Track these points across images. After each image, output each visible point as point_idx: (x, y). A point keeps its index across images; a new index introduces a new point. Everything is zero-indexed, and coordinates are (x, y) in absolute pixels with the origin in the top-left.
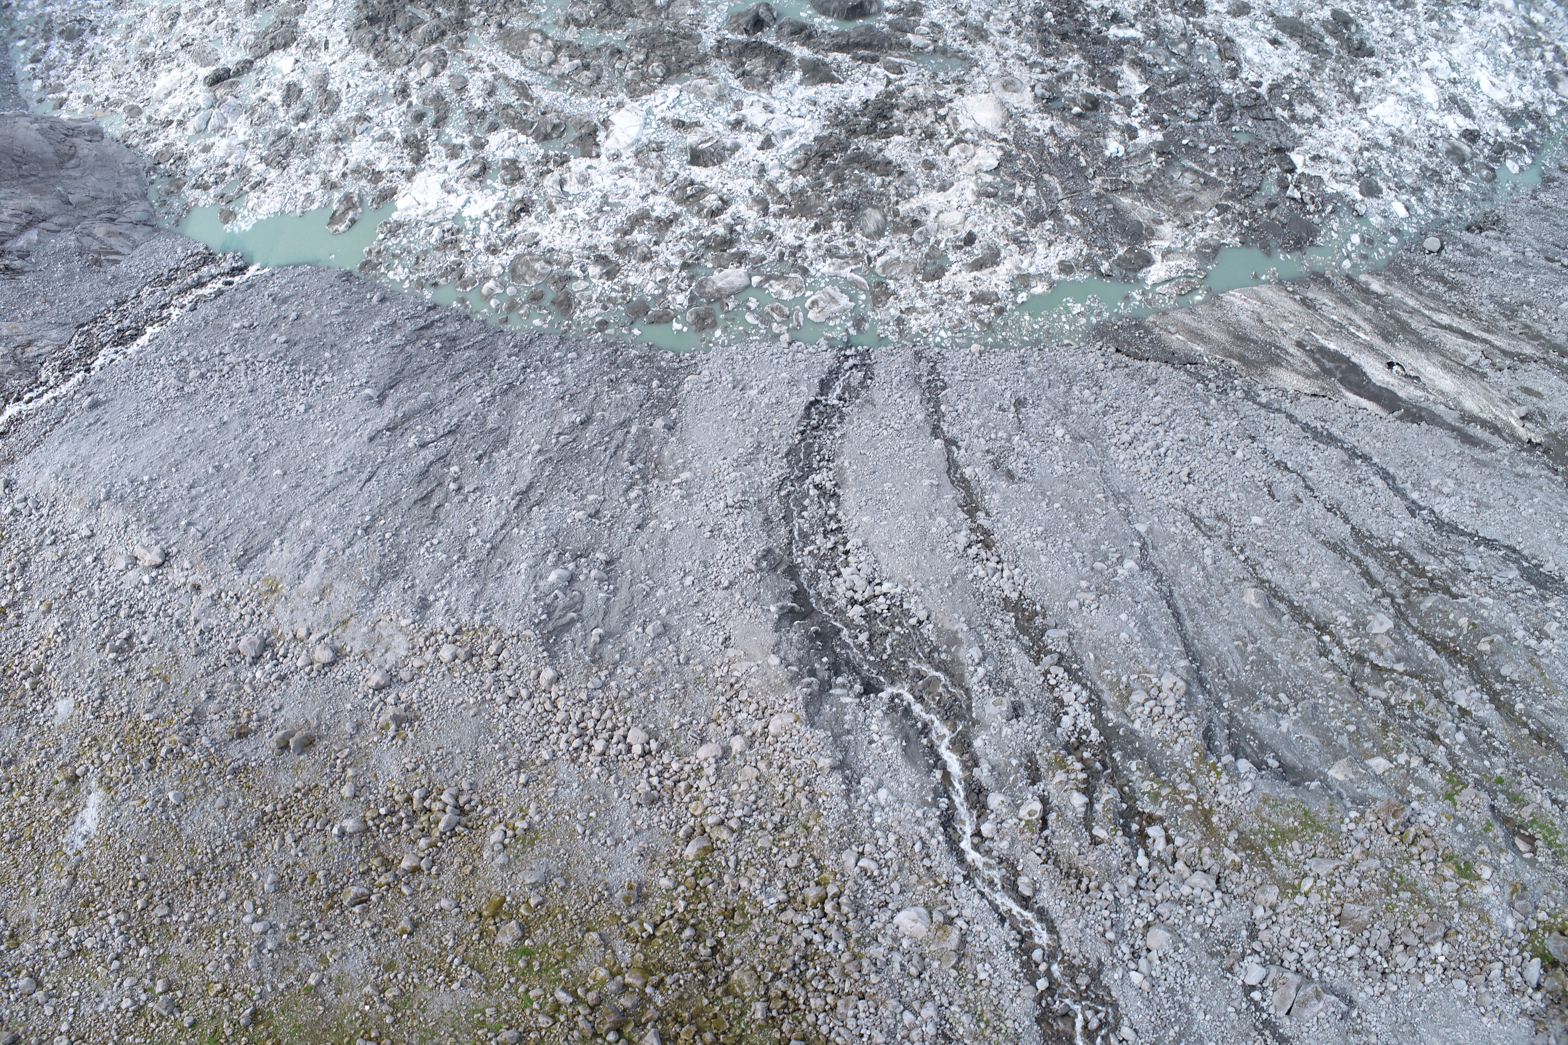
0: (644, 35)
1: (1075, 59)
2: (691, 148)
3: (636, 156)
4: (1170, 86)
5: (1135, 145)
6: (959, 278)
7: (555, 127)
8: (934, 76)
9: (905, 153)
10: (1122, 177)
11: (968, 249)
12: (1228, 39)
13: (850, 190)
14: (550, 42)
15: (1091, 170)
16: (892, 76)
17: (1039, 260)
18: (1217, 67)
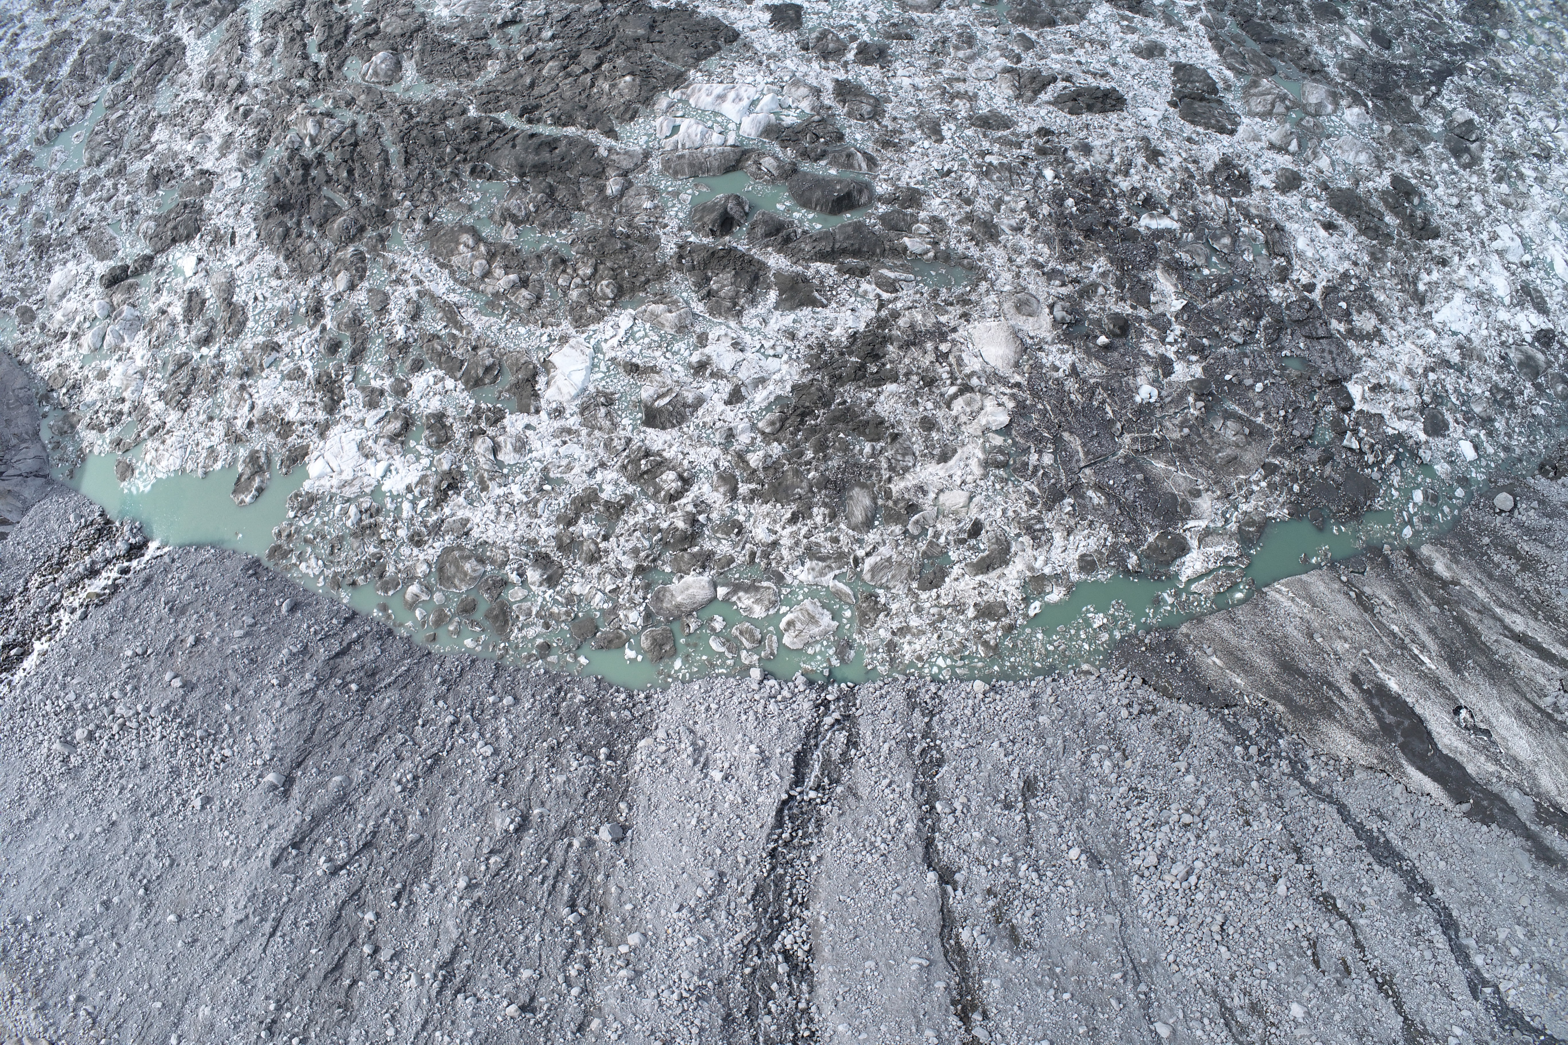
0: (593, 239)
1: (1100, 264)
2: (646, 406)
3: (582, 414)
4: (1211, 297)
5: (1170, 384)
6: (961, 585)
7: (488, 369)
8: (936, 293)
9: (900, 407)
10: (1155, 433)
11: (973, 542)
12: (1279, 228)
13: (834, 463)
14: (482, 248)
15: (1119, 425)
16: (885, 296)
17: (1056, 554)
18: (1265, 267)
